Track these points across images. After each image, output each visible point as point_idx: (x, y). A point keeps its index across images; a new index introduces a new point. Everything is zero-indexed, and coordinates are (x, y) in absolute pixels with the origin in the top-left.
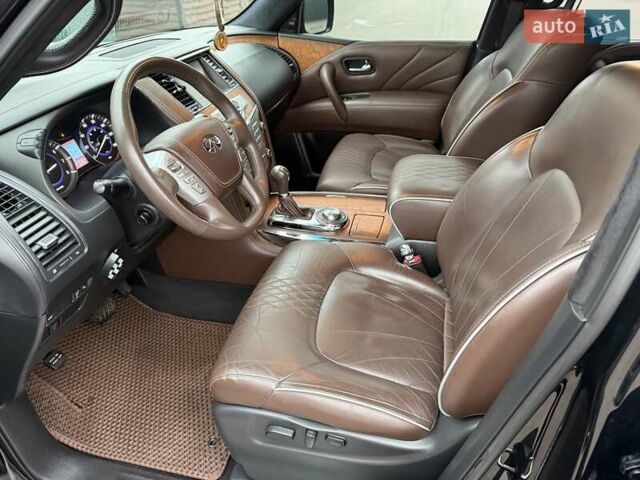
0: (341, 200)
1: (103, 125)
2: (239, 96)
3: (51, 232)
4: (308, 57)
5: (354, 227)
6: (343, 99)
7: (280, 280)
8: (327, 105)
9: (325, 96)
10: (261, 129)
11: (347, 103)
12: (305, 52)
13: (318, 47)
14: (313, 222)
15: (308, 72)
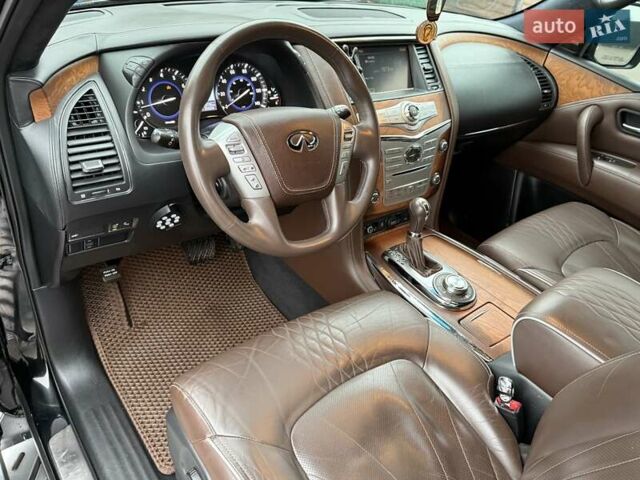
0: (491, 275)
1: (254, 79)
2: (432, 103)
3: (103, 158)
4: (576, 89)
5: (473, 316)
6: (594, 156)
7: (329, 325)
8: (570, 154)
9: (572, 142)
10: (439, 149)
11: (598, 163)
12: (574, 82)
13: (594, 81)
14: (426, 282)
15: (567, 106)
